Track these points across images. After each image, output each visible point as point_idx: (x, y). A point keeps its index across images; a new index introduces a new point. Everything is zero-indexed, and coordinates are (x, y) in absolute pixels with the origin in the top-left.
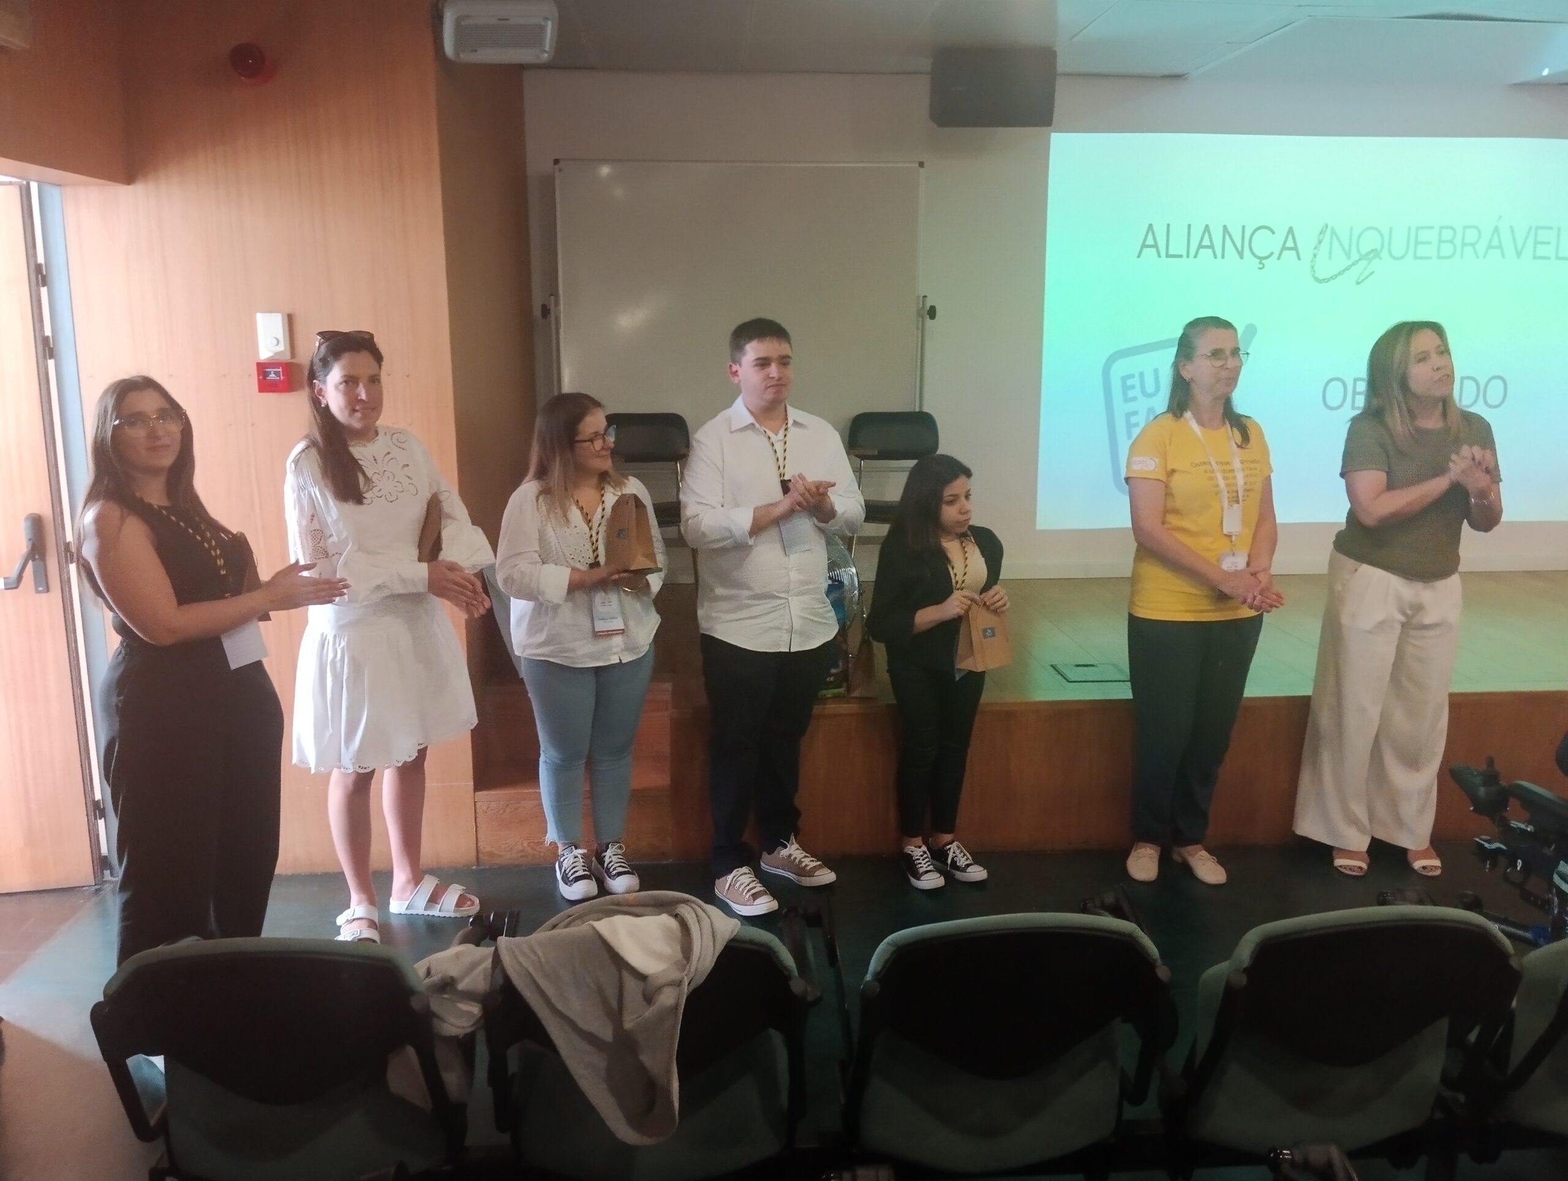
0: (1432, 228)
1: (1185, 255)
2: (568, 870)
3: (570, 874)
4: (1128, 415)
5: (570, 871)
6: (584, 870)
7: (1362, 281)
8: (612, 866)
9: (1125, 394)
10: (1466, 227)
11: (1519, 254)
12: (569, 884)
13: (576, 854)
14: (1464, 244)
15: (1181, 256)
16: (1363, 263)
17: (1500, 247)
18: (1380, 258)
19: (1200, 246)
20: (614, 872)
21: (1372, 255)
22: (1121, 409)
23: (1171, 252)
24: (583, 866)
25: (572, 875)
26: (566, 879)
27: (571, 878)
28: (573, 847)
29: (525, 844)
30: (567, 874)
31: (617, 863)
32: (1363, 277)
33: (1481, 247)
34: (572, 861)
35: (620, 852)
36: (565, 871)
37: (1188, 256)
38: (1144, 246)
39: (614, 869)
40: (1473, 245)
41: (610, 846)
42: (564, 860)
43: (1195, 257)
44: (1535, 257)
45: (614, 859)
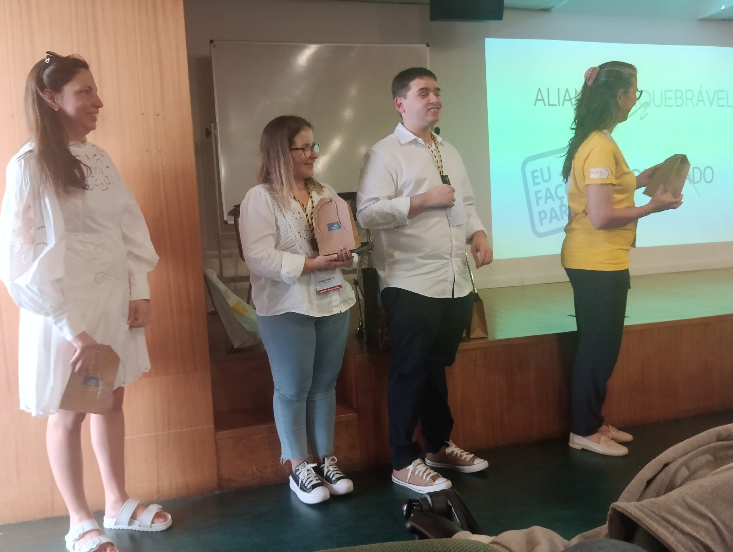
0: (672, 91)
6: (317, 480)
10: (687, 91)
11: (711, 104)
13: (309, 468)
14: (687, 99)
15: (555, 105)
16: (642, 109)
17: (703, 100)
18: (650, 106)
19: (565, 100)
20: (334, 479)
21: (646, 105)
23: (551, 103)
24: (315, 477)
26: (303, 488)
27: (309, 486)
28: (306, 463)
30: (304, 484)
31: (333, 471)
32: (643, 116)
33: (695, 100)
34: (306, 473)
35: (333, 463)
36: (302, 482)
37: (559, 105)
38: (537, 100)
39: (333, 477)
40: (691, 99)
41: (326, 459)
42: (299, 474)
43: (563, 105)
44: (719, 106)
45: (331, 468)
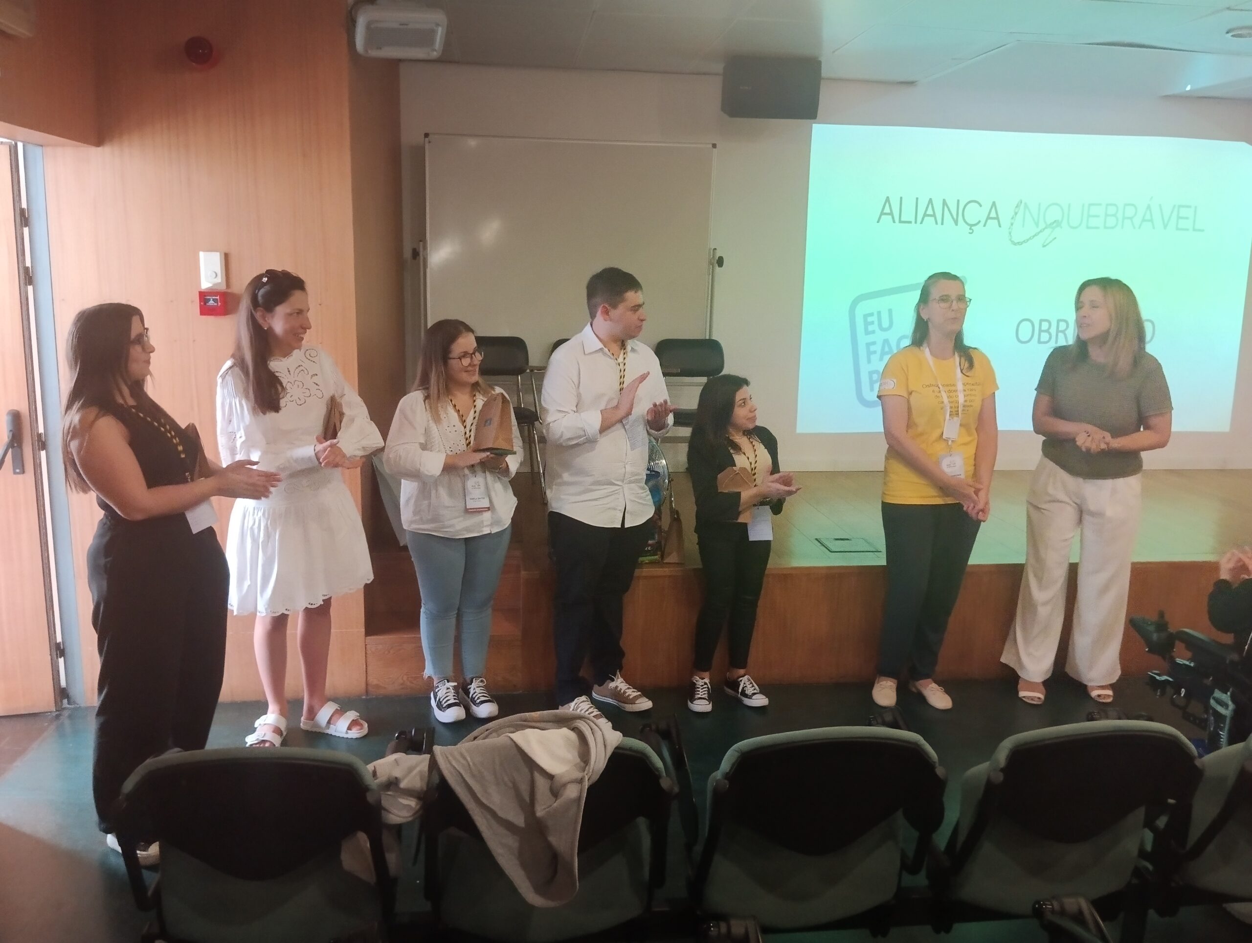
0: (1100, 204)
1: (913, 221)
2: (442, 699)
3: (443, 702)
4: (868, 345)
5: (443, 699)
6: (455, 699)
7: (1047, 244)
8: (476, 696)
9: (866, 329)
10: (1126, 205)
11: (1165, 227)
12: (443, 709)
13: (449, 687)
14: (1124, 218)
15: (910, 222)
16: (1048, 231)
17: (1151, 220)
18: (1061, 228)
19: (925, 215)
20: (478, 701)
21: (1055, 225)
22: (862, 339)
23: (903, 219)
24: (454, 696)
25: (445, 703)
26: (440, 706)
27: (445, 705)
28: (446, 681)
29: (405, 678)
30: (441, 702)
31: (480, 693)
32: (1047, 242)
33: (1137, 220)
34: (445, 691)
35: (481, 684)
36: (439, 699)
37: (916, 222)
38: (882, 213)
39: (478, 698)
40: (1131, 218)
41: (474, 680)
42: (438, 691)
43: (921, 223)
44: (1178, 229)
45: (478, 690)
